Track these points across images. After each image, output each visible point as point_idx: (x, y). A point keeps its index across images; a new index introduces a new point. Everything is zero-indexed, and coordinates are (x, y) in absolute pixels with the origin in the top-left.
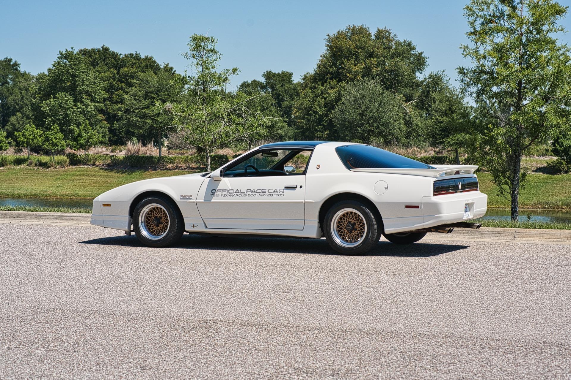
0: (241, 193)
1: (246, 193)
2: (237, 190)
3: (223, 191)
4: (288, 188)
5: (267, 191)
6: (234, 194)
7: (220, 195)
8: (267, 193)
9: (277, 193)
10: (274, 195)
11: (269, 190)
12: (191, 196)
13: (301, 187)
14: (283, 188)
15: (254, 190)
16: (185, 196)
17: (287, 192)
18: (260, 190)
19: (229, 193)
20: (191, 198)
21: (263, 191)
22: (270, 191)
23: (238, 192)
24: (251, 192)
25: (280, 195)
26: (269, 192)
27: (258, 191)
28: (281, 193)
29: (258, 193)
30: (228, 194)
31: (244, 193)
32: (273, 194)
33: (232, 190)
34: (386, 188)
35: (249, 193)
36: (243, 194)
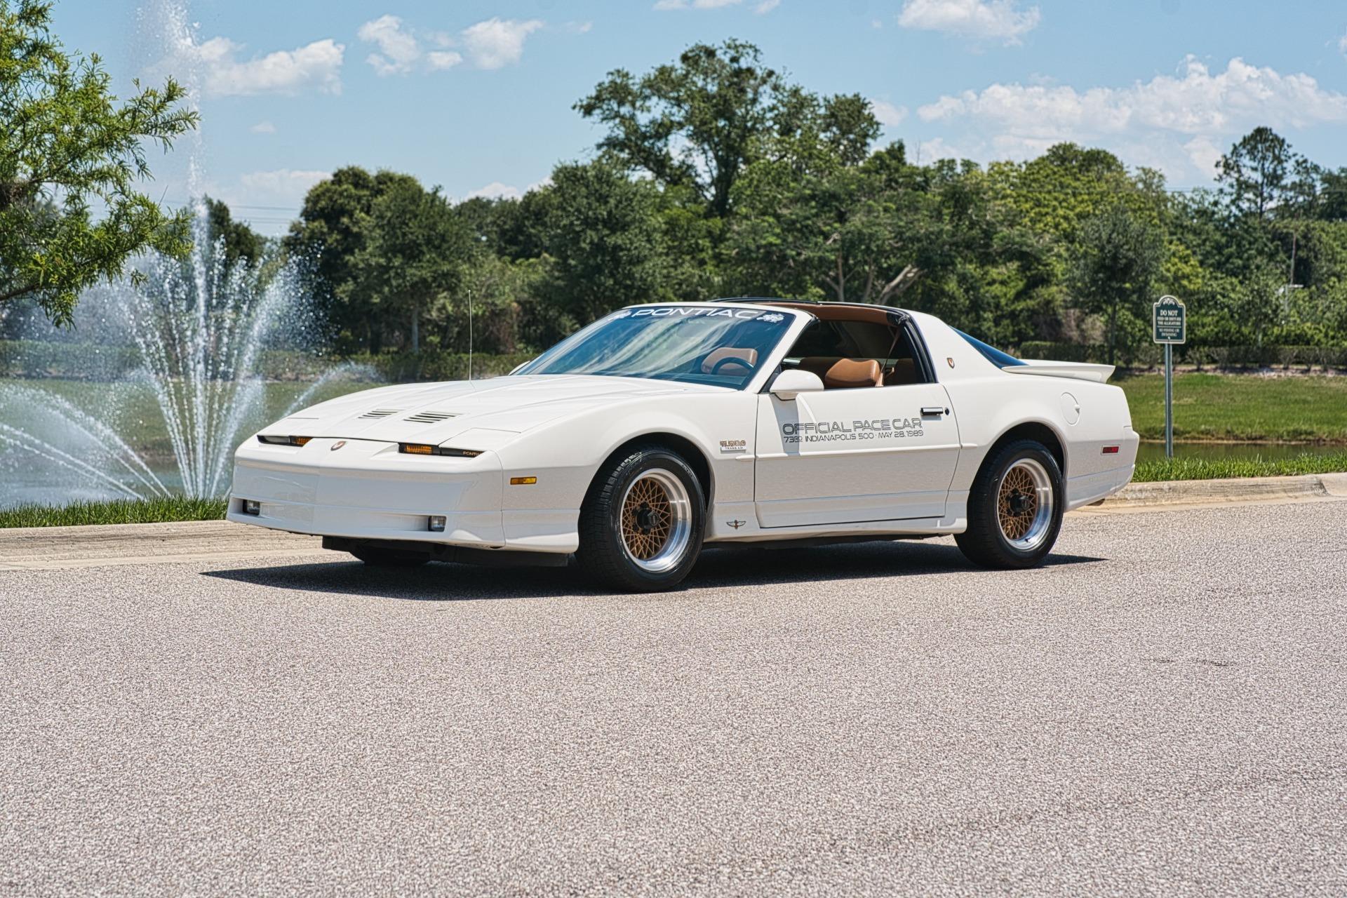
0: (844, 431)
1: (853, 432)
2: (835, 423)
3: (808, 426)
4: (926, 415)
5: (891, 423)
6: (830, 434)
7: (804, 439)
8: (893, 430)
9: (909, 429)
10: (906, 434)
11: (895, 421)
12: (744, 443)
13: (947, 412)
14: (919, 415)
15: (866, 422)
16: (731, 444)
17: (928, 424)
18: (877, 421)
19: (821, 432)
20: (744, 448)
21: (885, 425)
22: (897, 424)
23: (838, 429)
24: (863, 427)
25: (917, 433)
26: (896, 428)
27: (876, 425)
28: (917, 428)
29: (875, 429)
30: (819, 434)
31: (850, 431)
32: (905, 430)
33: (825, 424)
34: (1078, 410)
35: (859, 431)
36: (848, 434)
